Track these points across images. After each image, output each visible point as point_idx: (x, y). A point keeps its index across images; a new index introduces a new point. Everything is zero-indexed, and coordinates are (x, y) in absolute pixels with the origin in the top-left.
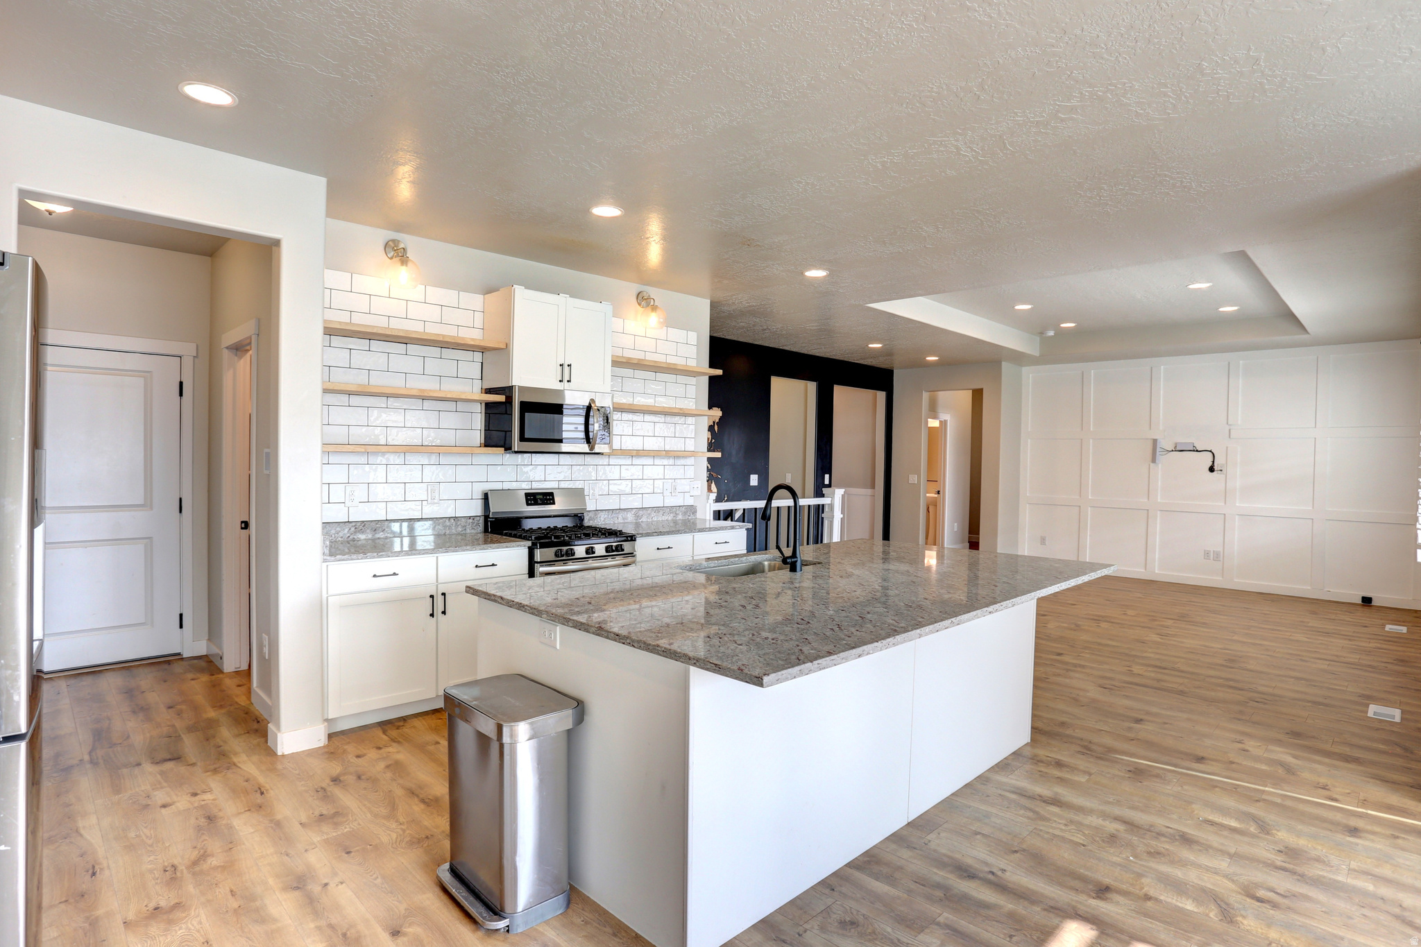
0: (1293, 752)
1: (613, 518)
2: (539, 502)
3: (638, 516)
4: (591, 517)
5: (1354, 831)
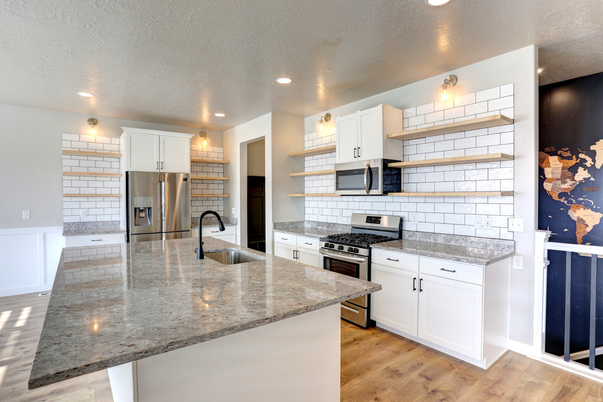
1: (426, 238)
2: (373, 221)
3: (447, 240)
4: (410, 235)
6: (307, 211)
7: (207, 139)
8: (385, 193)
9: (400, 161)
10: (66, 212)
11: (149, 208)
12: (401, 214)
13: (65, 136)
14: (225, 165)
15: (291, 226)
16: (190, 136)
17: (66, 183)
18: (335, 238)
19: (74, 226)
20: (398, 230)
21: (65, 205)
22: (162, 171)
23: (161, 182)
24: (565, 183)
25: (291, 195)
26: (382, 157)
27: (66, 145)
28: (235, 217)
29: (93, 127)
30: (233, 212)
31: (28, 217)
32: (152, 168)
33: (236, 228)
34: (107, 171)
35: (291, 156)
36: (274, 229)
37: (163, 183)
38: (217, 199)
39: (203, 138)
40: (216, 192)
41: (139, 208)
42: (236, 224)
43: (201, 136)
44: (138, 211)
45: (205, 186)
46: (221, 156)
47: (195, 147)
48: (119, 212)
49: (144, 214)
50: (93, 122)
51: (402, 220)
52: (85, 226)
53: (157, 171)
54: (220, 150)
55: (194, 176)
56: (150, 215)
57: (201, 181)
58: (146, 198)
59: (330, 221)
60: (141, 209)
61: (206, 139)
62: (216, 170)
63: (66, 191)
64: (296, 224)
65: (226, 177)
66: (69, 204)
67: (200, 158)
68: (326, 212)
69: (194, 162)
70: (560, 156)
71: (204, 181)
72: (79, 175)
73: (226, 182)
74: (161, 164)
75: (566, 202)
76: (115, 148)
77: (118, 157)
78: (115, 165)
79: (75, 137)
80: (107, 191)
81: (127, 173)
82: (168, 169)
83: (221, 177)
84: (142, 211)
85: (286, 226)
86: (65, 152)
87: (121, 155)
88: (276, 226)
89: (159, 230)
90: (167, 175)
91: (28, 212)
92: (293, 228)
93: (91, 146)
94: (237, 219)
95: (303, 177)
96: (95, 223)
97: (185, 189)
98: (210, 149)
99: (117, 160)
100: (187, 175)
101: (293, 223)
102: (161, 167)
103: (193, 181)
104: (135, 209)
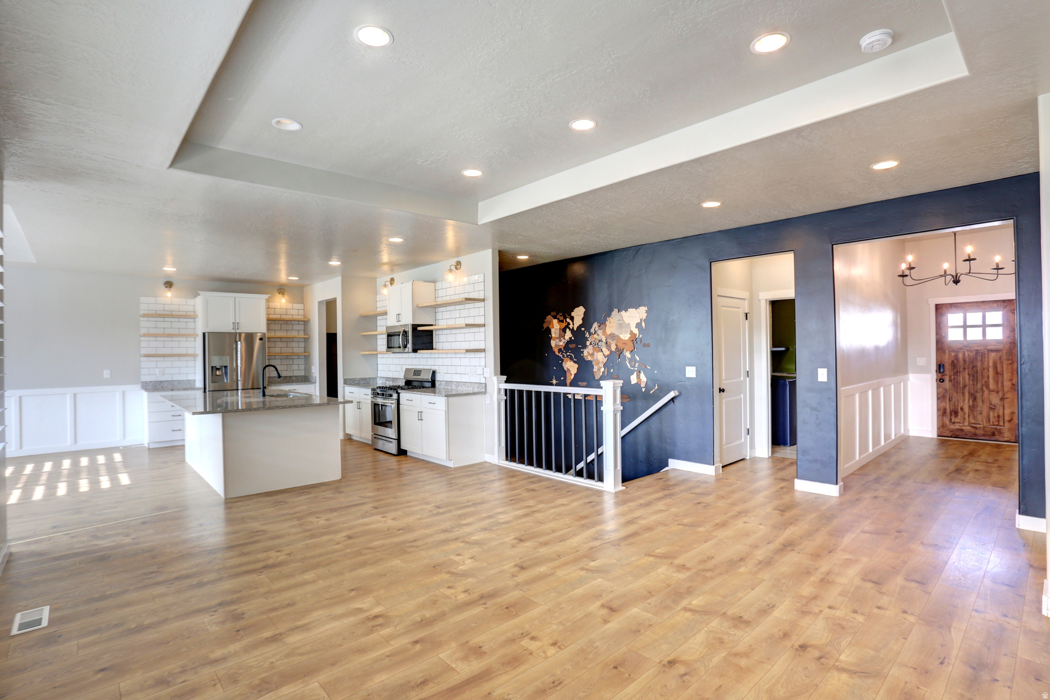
0: (99, 547)
1: (447, 385)
2: (417, 374)
3: (457, 386)
4: (442, 384)
5: (54, 527)
6: (380, 367)
7: (286, 296)
8: (415, 351)
9: (432, 325)
10: (143, 371)
11: (226, 367)
12: (434, 368)
13: (143, 299)
14: (306, 323)
15: (362, 382)
16: (266, 296)
17: (143, 344)
18: (385, 388)
19: (151, 384)
20: (430, 380)
21: (143, 365)
22: (237, 331)
23: (237, 342)
24: (560, 341)
25: (362, 353)
26: (412, 323)
27: (143, 309)
28: (314, 375)
29: (170, 291)
30: (313, 371)
31: (109, 376)
32: (229, 329)
33: (315, 386)
34: (182, 332)
35: (362, 316)
36: (344, 384)
37: (239, 343)
38: (297, 357)
39: (280, 295)
40: (296, 350)
41: (215, 367)
42: (315, 382)
43: (279, 293)
44: (214, 369)
45: (284, 344)
46: (301, 312)
47: (272, 305)
48: (195, 371)
49: (220, 372)
50: (169, 284)
51: (434, 373)
52: (161, 385)
53: (233, 331)
54: (300, 306)
55: (272, 334)
56: (226, 373)
57: (279, 340)
58: (221, 357)
59: (395, 376)
60: (218, 367)
61: (284, 297)
62: (296, 327)
63: (143, 351)
64: (368, 380)
65: (307, 335)
66: (146, 363)
67: (278, 317)
68: (392, 368)
69: (270, 322)
70: (558, 319)
71: (283, 340)
72: (155, 335)
73: (307, 340)
74: (237, 324)
75: (561, 356)
76: (191, 308)
77: (194, 317)
78: (191, 325)
79: (152, 300)
80: (183, 351)
81: (204, 334)
82: (245, 328)
83: (302, 335)
84: (218, 369)
85: (357, 382)
86: (144, 316)
87: (197, 316)
88: (346, 382)
89: (235, 388)
90: (243, 335)
91: (108, 372)
92: (364, 383)
93: (167, 308)
94: (316, 377)
95: (376, 335)
96: (171, 382)
97: (263, 348)
98: (290, 306)
99: (192, 320)
100: (264, 334)
101: (365, 379)
102: (237, 328)
103: (271, 340)
104: (212, 367)
